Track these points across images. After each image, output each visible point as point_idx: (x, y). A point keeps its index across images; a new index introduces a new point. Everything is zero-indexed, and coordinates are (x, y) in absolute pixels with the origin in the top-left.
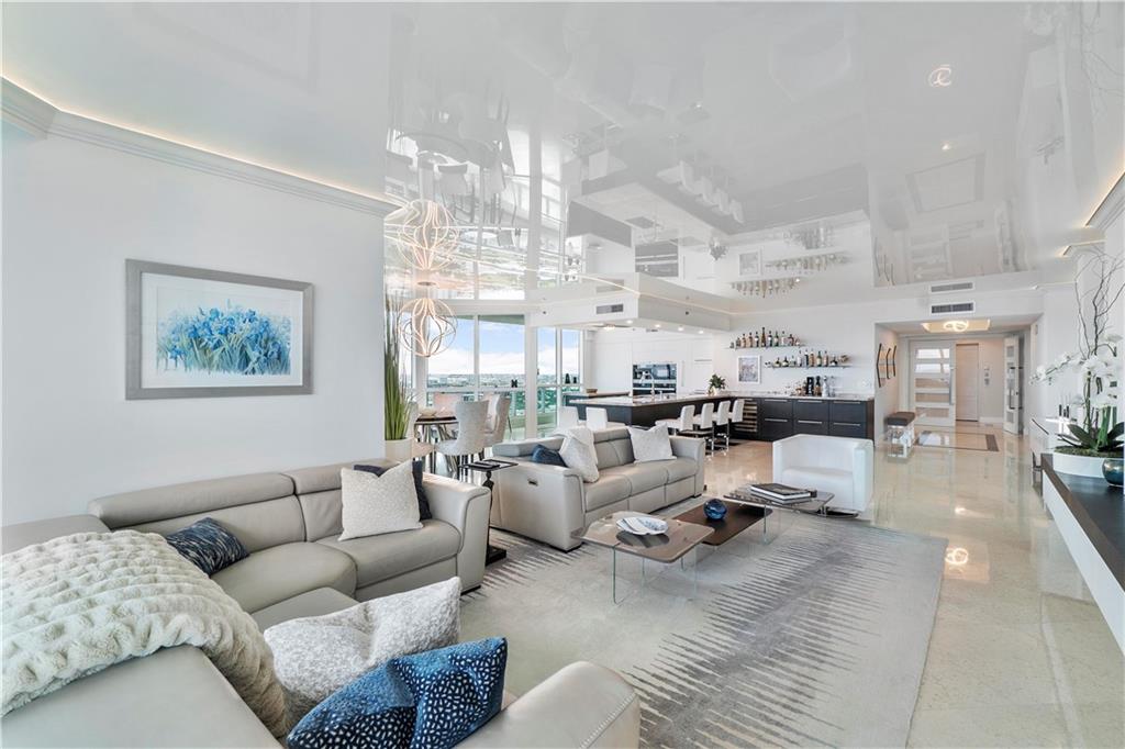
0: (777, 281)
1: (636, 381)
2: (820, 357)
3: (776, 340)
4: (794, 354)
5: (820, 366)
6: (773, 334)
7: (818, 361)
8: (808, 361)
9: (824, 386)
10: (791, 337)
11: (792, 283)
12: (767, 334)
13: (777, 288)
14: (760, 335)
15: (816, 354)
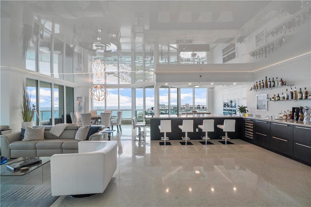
0: (273, 44)
1: (225, 108)
2: (301, 93)
3: (272, 84)
4: (283, 91)
5: (301, 99)
6: (271, 80)
7: (299, 96)
8: (293, 96)
9: (305, 114)
10: (282, 80)
11: (281, 42)
12: (268, 80)
13: (273, 49)
14: (264, 82)
15: (298, 91)
